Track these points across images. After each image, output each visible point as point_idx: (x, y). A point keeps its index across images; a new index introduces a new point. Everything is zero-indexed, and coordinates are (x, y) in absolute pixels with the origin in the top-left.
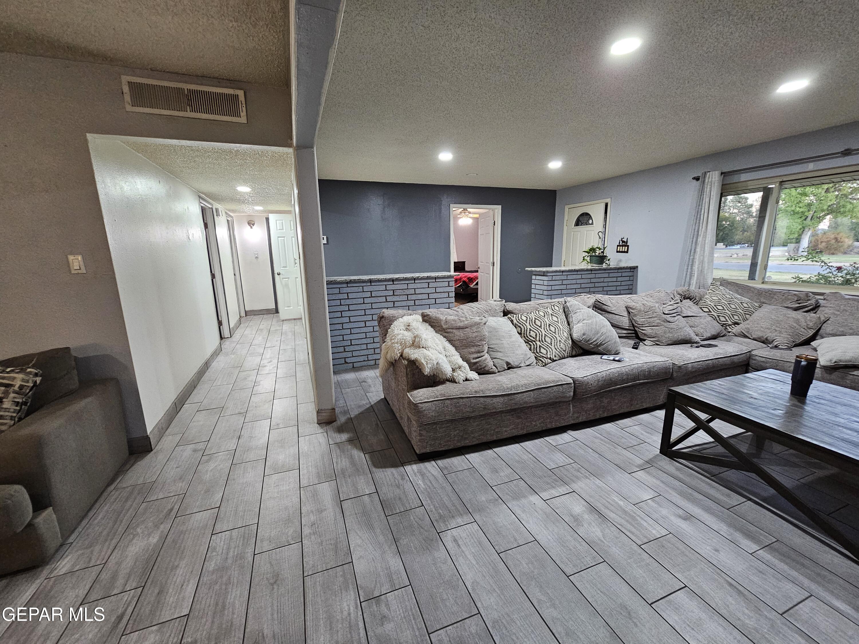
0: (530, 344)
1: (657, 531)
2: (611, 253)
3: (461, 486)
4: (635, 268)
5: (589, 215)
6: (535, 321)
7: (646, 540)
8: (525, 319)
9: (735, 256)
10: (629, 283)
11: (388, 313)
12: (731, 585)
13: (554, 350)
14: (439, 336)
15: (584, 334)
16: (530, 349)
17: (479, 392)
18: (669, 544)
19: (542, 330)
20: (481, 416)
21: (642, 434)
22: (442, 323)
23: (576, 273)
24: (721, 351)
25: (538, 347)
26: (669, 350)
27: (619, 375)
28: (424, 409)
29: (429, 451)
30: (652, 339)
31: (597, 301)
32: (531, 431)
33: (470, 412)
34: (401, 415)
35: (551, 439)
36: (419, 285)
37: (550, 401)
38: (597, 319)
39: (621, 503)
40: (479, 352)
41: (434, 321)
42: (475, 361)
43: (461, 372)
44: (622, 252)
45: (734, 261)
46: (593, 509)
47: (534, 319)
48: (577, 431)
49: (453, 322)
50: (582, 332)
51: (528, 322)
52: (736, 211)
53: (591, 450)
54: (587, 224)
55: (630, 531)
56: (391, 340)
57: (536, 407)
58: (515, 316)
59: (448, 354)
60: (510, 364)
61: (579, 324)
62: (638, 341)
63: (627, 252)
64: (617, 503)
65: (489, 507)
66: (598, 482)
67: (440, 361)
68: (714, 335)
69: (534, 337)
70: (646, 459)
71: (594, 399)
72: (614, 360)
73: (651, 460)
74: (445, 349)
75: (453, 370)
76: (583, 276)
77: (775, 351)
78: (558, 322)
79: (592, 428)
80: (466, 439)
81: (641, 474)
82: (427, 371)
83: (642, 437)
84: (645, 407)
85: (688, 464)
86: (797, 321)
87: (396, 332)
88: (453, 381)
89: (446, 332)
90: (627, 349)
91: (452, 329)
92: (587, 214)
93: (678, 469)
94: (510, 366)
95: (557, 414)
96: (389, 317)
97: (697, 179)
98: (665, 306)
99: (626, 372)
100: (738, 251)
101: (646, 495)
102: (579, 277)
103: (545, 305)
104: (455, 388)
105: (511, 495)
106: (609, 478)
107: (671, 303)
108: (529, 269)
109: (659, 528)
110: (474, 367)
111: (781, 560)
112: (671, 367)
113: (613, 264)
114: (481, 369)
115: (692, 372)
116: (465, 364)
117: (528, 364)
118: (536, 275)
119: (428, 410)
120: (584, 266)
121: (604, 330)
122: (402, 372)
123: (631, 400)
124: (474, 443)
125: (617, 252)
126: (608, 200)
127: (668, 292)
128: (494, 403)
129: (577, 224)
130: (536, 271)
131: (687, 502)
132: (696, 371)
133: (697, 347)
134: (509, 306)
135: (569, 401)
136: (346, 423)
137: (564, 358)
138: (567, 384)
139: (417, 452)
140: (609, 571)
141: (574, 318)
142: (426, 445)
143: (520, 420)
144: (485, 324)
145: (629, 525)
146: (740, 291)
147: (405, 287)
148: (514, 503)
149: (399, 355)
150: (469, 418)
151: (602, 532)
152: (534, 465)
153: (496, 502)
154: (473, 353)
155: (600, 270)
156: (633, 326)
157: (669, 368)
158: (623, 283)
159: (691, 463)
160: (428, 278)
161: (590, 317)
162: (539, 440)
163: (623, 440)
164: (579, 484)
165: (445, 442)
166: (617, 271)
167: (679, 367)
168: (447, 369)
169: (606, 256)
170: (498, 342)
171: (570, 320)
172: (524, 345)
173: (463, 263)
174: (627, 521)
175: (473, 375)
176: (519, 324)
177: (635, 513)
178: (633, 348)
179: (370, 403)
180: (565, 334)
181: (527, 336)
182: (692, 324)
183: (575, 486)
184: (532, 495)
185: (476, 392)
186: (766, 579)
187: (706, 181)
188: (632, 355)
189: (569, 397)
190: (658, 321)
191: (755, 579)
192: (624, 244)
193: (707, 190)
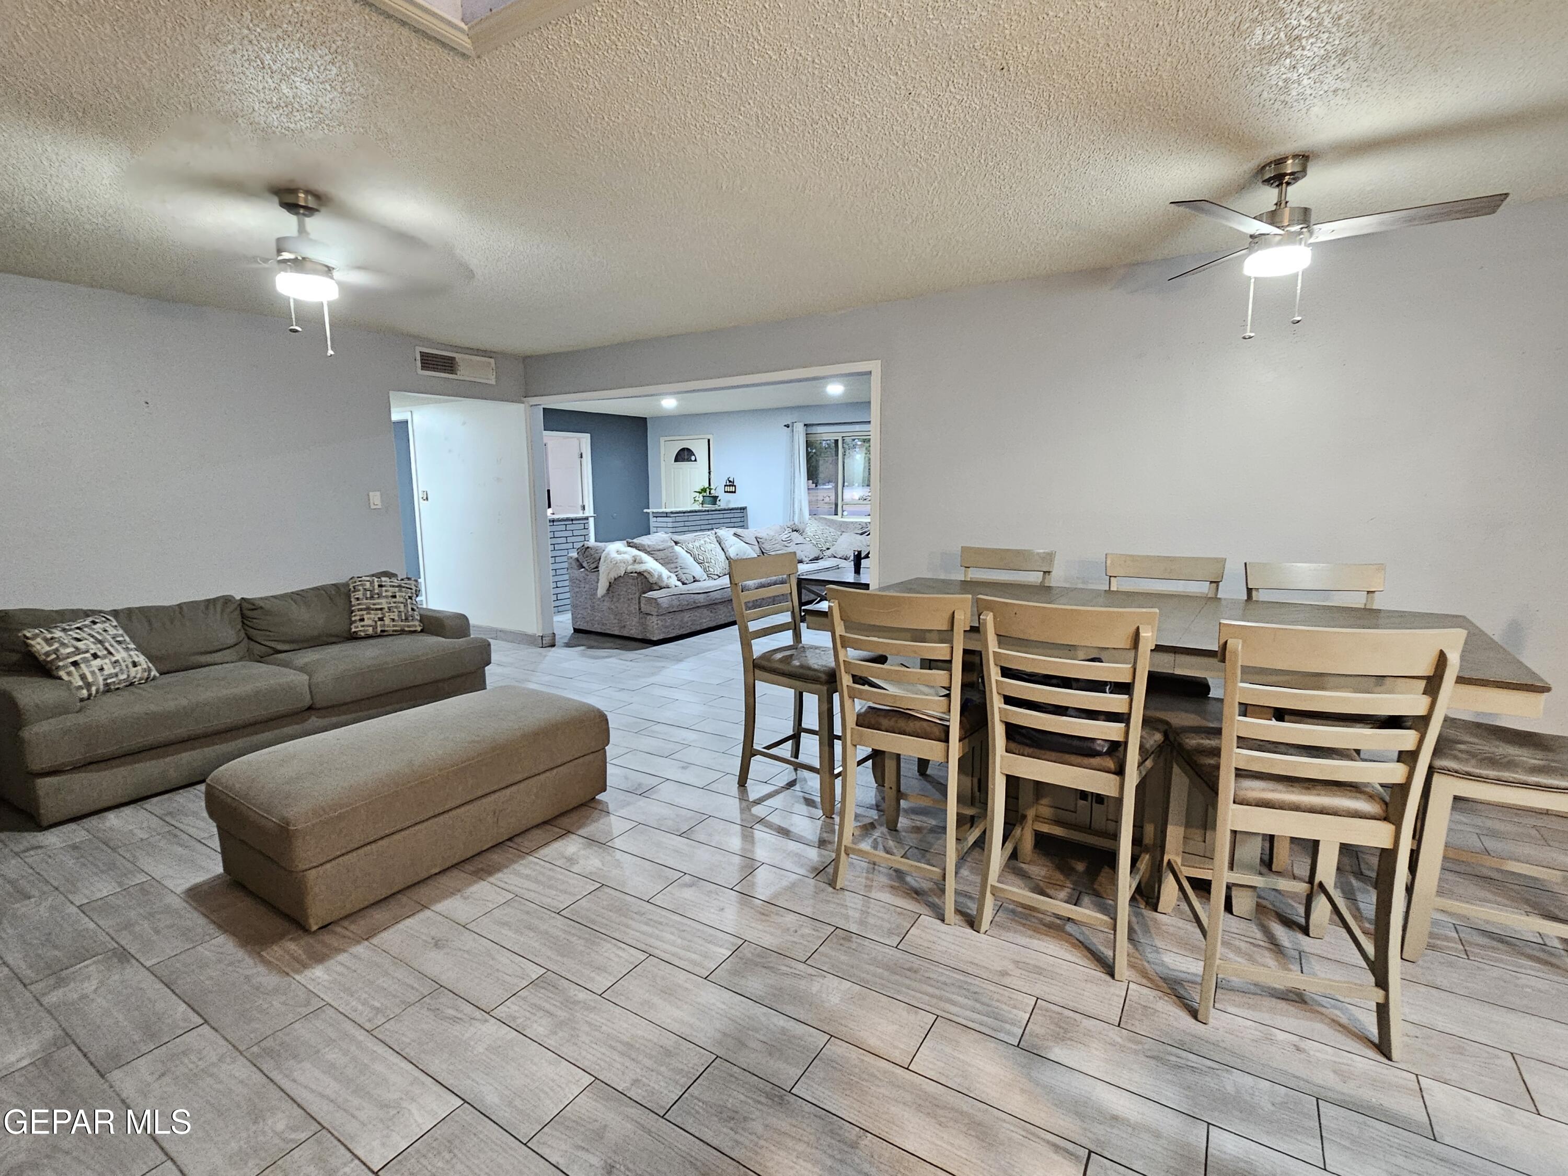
2: (720, 493)
4: (744, 508)
5: (691, 450)
6: (700, 548)
10: (741, 519)
13: (718, 569)
19: (707, 554)
22: (646, 547)
23: (686, 514)
28: (661, 602)
31: (734, 533)
40: (676, 568)
41: (639, 546)
44: (730, 492)
49: (653, 546)
51: (695, 549)
54: (689, 461)
56: (611, 562)
63: (735, 492)
76: (702, 517)
78: (715, 548)
86: (861, 541)
89: (650, 554)
91: (655, 551)
92: (688, 450)
94: (696, 579)
97: (788, 426)
98: (781, 535)
102: (699, 518)
107: (785, 533)
113: (724, 505)
119: (664, 603)
120: (697, 507)
125: (726, 492)
126: (711, 435)
127: (779, 526)
129: (676, 460)
141: (726, 544)
142: (661, 632)
149: (623, 572)
155: (710, 511)
166: (728, 511)
169: (716, 496)
170: (682, 562)
171: (724, 546)
175: (679, 584)
176: (689, 551)
180: (723, 556)
181: (698, 560)
182: (801, 549)
187: (794, 430)
190: (780, 546)
192: (731, 483)
193: (796, 438)
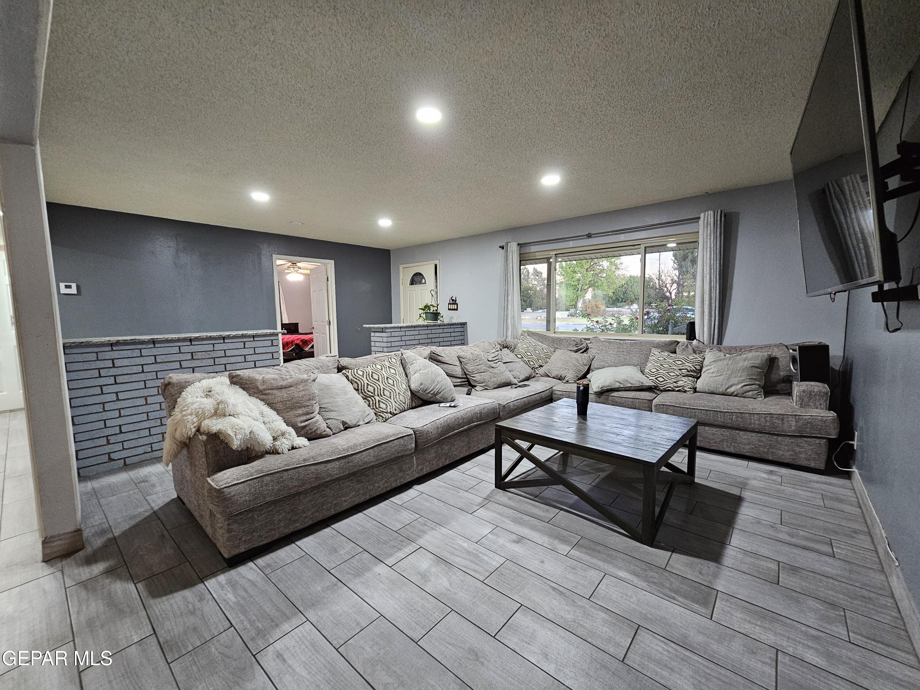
0: (368, 400)
1: (496, 561)
2: (443, 310)
3: (289, 583)
4: (464, 324)
5: (422, 275)
6: (372, 375)
7: (488, 574)
8: (361, 373)
9: (539, 318)
10: (461, 338)
11: (178, 378)
12: (554, 589)
13: (394, 403)
14: (253, 399)
15: (421, 384)
16: (369, 406)
17: (309, 459)
18: (506, 571)
19: (380, 384)
20: (313, 488)
21: (480, 474)
22: (258, 384)
23: (413, 329)
24: (532, 389)
25: (377, 402)
26: (495, 392)
27: (455, 420)
28: (233, 494)
29: (243, 550)
30: (481, 385)
31: (432, 352)
32: (375, 495)
33: (299, 486)
34: (201, 513)
35: (397, 499)
36: (231, 346)
37: (392, 457)
38: (433, 369)
39: (465, 545)
40: (308, 414)
41: (247, 382)
42: (303, 424)
43: (284, 440)
44: (453, 310)
45: (539, 322)
46: (441, 560)
47: (371, 373)
48: (423, 485)
49: (272, 382)
50: (420, 382)
51: (365, 376)
52: (536, 283)
53: (436, 501)
54: (421, 283)
55: (475, 571)
56: (182, 411)
57: (379, 466)
58: (350, 371)
59: (267, 420)
60: (346, 423)
61: (416, 375)
62: (470, 388)
63: (457, 310)
64: (461, 546)
65: (326, 596)
66: (443, 530)
67: (255, 429)
68: (527, 377)
69: (373, 391)
70: (485, 496)
71: (435, 447)
72: (450, 406)
73: (488, 496)
74: (262, 415)
75: (275, 439)
76: (421, 332)
77: (567, 385)
78: (395, 374)
79: (436, 478)
80: (295, 521)
81: (482, 512)
82: (236, 444)
83: (480, 477)
84: (481, 448)
85: (517, 491)
86: (577, 360)
87: (189, 400)
88: (274, 452)
89: (263, 394)
90: (462, 395)
91: (272, 389)
92: (420, 274)
93: (510, 499)
94: (346, 426)
95: (401, 470)
96: (180, 382)
97: (502, 248)
98: (488, 354)
99: (461, 416)
100: (541, 315)
101: (486, 530)
102: (417, 332)
103: (382, 358)
104: (277, 460)
105: (353, 572)
106: (454, 523)
107: (493, 351)
108: (367, 326)
109: (498, 558)
110: (302, 432)
111: (586, 553)
112: (498, 407)
113: (446, 321)
114: (312, 433)
115: (513, 410)
116: (291, 430)
117: (366, 421)
118: (375, 332)
119: (239, 494)
120: (421, 322)
121: (439, 379)
122: (199, 451)
123: (469, 443)
124: (307, 525)
125: (449, 309)
126: (437, 262)
127: (491, 342)
128: (328, 470)
129: (412, 283)
130: (374, 328)
131: (519, 526)
132: (516, 409)
133: (516, 388)
134: (343, 361)
135: (412, 454)
136: (105, 546)
137: (405, 411)
138: (407, 435)
139: (226, 556)
140: (457, 618)
141: (411, 369)
142: (239, 543)
143: (362, 484)
144: (314, 380)
145: (473, 565)
146: (541, 340)
147: (210, 348)
148: (357, 581)
149: (194, 430)
150: (298, 494)
151: (449, 580)
152: (379, 532)
153: (335, 587)
154: (300, 416)
155: (435, 325)
156: (466, 374)
157: (496, 409)
158: (456, 338)
159: (519, 490)
160: (243, 336)
161: (425, 367)
162: (384, 503)
163: (464, 483)
164: (425, 538)
165: (267, 532)
166: (449, 327)
167: (504, 406)
168: (266, 439)
169: (439, 313)
170: (331, 400)
171: (408, 372)
172: (361, 401)
173: (296, 325)
174: (471, 561)
175: (302, 441)
176: (355, 380)
177: (477, 550)
178: (467, 394)
179: (152, 508)
180: (404, 386)
181: (365, 392)
182: (510, 369)
183: (422, 542)
184: (376, 565)
185: (305, 460)
186: (577, 574)
187: (509, 250)
188: (466, 400)
189: (411, 450)
190: (485, 368)
191: (570, 576)
192: (454, 302)
193: (510, 257)
